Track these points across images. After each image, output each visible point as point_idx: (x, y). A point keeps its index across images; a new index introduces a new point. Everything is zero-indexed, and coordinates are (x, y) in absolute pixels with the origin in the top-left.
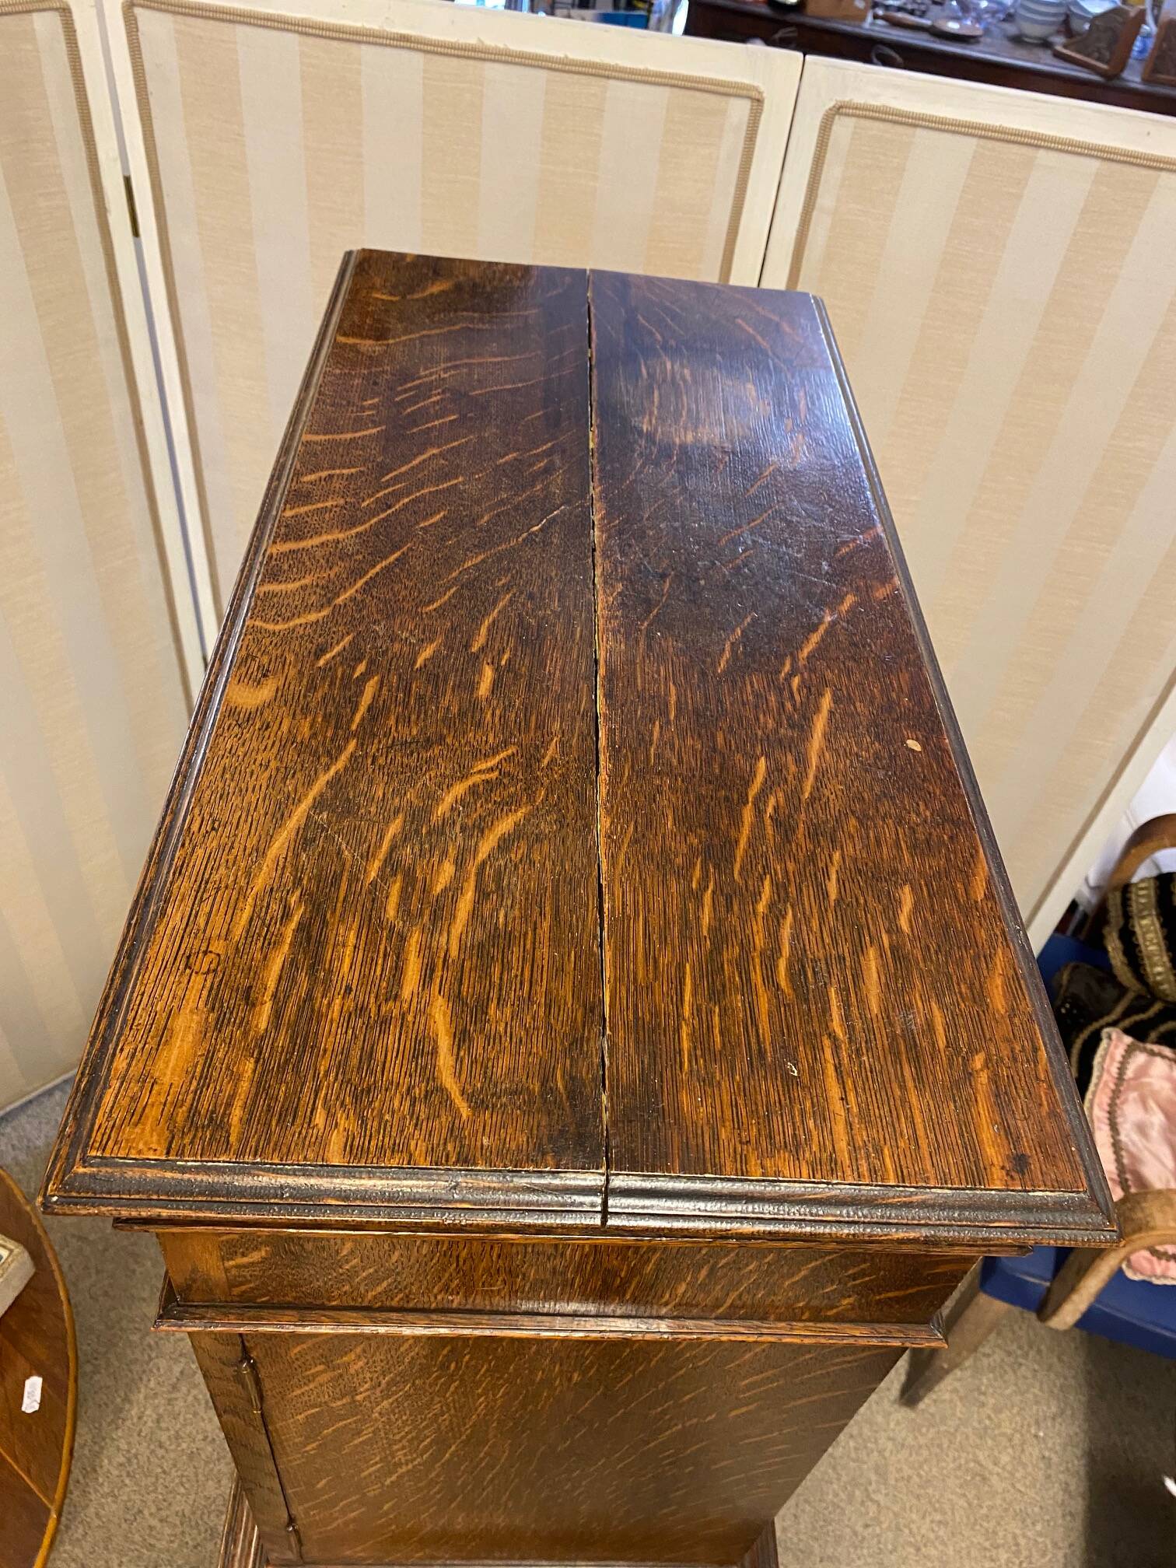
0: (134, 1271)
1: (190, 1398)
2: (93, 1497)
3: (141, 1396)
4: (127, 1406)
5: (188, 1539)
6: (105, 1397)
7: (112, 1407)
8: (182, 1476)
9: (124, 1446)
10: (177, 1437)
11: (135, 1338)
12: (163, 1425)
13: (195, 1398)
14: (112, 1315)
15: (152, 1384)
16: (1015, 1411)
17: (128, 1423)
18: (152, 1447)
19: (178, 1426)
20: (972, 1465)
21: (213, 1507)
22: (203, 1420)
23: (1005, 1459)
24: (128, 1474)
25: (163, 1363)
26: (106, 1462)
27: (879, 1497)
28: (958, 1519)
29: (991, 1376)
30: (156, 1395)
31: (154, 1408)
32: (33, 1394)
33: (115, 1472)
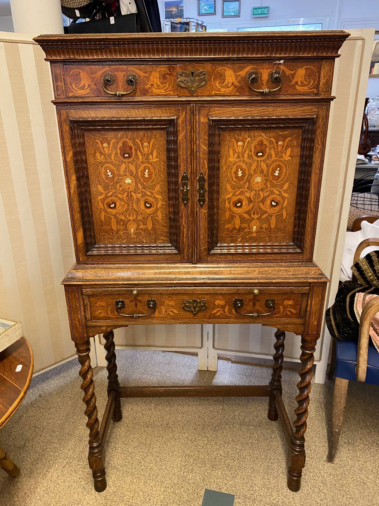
0: (52, 435)
1: (69, 470)
2: (34, 500)
3: (53, 470)
4: (47, 473)
6: (40, 471)
7: (42, 473)
8: (65, 493)
9: (45, 485)
10: (64, 481)
11: (52, 454)
12: (60, 478)
13: (71, 470)
14: (45, 447)
15: (56, 466)
16: (372, 462)
17: (47, 478)
18: (55, 485)
19: (65, 478)
20: (359, 479)
21: (76, 502)
22: (73, 476)
23: (371, 477)
24: (46, 493)
25: (60, 461)
26: (39, 490)
27: (325, 491)
28: (357, 497)
29: (360, 452)
30: (57, 470)
31: (57, 473)
32: (19, 368)
33: (42, 493)
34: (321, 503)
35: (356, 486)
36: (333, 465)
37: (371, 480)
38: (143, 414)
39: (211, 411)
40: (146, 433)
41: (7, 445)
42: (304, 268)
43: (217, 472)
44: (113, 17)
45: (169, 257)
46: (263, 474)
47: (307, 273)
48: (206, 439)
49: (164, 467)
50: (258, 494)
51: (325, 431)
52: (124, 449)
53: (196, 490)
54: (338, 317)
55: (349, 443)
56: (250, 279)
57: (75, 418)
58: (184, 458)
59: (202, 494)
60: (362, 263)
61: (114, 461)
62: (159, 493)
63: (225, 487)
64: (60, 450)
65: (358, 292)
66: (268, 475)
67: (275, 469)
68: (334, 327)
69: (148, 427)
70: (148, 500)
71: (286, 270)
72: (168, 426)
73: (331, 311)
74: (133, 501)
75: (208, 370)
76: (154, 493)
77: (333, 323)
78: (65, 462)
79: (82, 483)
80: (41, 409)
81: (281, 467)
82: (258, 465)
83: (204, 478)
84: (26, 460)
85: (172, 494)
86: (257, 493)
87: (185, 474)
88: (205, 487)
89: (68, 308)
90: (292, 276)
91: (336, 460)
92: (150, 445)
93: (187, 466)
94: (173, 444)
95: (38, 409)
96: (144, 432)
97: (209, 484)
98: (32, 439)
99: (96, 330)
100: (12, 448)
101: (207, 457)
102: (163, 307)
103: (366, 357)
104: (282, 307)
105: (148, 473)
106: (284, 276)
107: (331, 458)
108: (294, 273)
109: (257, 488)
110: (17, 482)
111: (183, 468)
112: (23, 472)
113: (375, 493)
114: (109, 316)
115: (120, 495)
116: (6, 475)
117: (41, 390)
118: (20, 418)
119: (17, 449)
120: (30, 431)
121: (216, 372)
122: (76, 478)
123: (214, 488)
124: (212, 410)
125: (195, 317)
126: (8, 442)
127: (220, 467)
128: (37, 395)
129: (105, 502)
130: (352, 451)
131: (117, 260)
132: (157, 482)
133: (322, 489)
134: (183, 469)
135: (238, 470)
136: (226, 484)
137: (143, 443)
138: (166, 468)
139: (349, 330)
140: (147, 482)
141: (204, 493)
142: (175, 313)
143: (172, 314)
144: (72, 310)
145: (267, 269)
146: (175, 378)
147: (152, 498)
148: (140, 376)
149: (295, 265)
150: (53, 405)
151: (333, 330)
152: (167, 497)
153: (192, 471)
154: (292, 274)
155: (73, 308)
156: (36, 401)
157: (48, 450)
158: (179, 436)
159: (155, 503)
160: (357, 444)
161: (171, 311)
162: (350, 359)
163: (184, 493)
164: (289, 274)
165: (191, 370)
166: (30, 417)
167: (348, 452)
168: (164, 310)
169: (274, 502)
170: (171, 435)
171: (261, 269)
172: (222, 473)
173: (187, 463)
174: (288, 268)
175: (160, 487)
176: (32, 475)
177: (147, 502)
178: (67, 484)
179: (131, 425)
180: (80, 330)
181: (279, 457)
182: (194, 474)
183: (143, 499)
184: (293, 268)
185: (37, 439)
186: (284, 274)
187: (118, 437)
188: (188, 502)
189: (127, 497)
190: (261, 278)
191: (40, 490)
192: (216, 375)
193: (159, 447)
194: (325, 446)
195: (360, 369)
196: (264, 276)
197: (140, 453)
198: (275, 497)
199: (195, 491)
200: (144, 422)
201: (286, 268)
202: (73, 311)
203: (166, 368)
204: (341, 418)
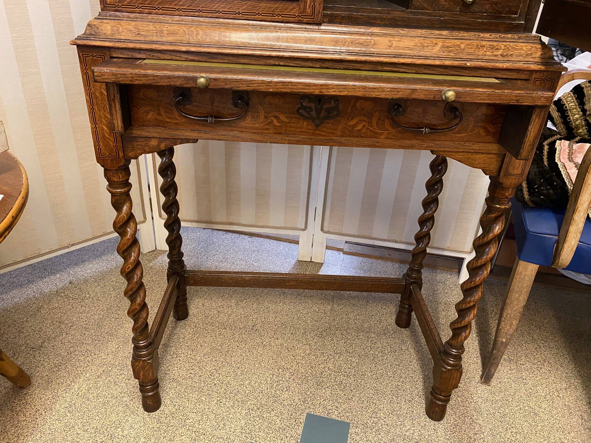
0: (85, 334)
1: (106, 381)
2: (49, 420)
3: (81, 380)
4: (73, 384)
6: (62, 380)
7: (65, 384)
8: (98, 412)
9: (68, 399)
10: (98, 395)
11: (82, 358)
12: (91, 392)
13: (109, 381)
14: (72, 349)
15: (88, 375)
16: (544, 386)
17: (73, 391)
18: (83, 400)
19: (99, 391)
20: (527, 408)
21: (113, 425)
22: (112, 389)
23: (544, 405)
24: (69, 411)
25: (94, 368)
26: (58, 406)
27: (480, 422)
28: (526, 431)
29: (527, 372)
30: (89, 380)
31: (87, 385)
33: (62, 410)
34: (475, 437)
35: (524, 417)
36: (490, 388)
38: (218, 312)
39: (315, 311)
40: (222, 336)
41: (15, 344)
42: (523, 44)
43: (324, 391)
45: (277, 8)
46: (390, 397)
47: (527, 55)
48: (308, 347)
49: (247, 382)
50: (383, 423)
51: (477, 343)
52: (188, 356)
53: (294, 414)
56: (426, 58)
57: (119, 313)
58: (276, 371)
59: (302, 421)
60: (566, 99)
61: (174, 372)
62: (239, 417)
63: (336, 411)
64: (95, 354)
66: (397, 397)
67: (408, 390)
69: (225, 328)
70: (222, 425)
71: (492, 48)
72: (255, 328)
74: (200, 426)
75: (311, 262)
76: (231, 416)
78: (101, 370)
79: (125, 399)
80: (71, 299)
81: (416, 388)
82: (383, 384)
83: (305, 398)
84: (42, 365)
85: (258, 419)
86: (382, 421)
87: (277, 392)
88: (307, 411)
89: (88, 98)
90: (501, 58)
91: (494, 382)
92: (228, 352)
93: (281, 382)
94: (261, 352)
95: (66, 300)
96: (220, 335)
97: (312, 407)
98: (55, 338)
99: (140, 145)
100: (23, 348)
101: (310, 371)
102: (262, 108)
104: (472, 119)
105: (223, 389)
106: (487, 57)
107: (486, 378)
108: (505, 53)
109: (382, 414)
110: (26, 394)
111: (275, 384)
112: (36, 381)
113: (551, 427)
114: (162, 119)
115: (181, 417)
116: (9, 384)
117: (72, 276)
118: (39, 309)
119: (30, 350)
120: (52, 327)
121: (323, 264)
122: (115, 392)
123: (319, 412)
124: (317, 310)
125: (317, 132)
126: (17, 341)
127: (328, 385)
128: (67, 282)
129: (158, 426)
130: (514, 371)
131: (177, 7)
132: (236, 402)
133: (476, 419)
134: (275, 386)
135: (354, 389)
136: (337, 407)
137: (218, 350)
138: (249, 384)
140: (221, 401)
141: (305, 418)
142: (283, 122)
143: (277, 124)
144: (94, 101)
145: (458, 42)
146: (265, 268)
147: (228, 423)
148: (217, 264)
149: (508, 38)
150: (88, 295)
152: (250, 422)
153: (288, 389)
154: (502, 55)
155: (97, 98)
156: (64, 289)
157: (77, 353)
158: (270, 341)
159: (232, 429)
160: (522, 362)
161: (276, 117)
163: (275, 418)
164: (496, 53)
165: (288, 260)
166: (53, 308)
167: (510, 372)
168: (263, 115)
169: (407, 434)
170: (259, 341)
171: (447, 41)
172: (332, 394)
173: (280, 378)
174: (495, 44)
175: (240, 409)
176: (50, 385)
177: (220, 428)
178: (101, 400)
179: (201, 325)
180: (111, 143)
181: (413, 375)
182: (291, 393)
183: (215, 424)
184: (504, 43)
185: (61, 338)
186: (488, 53)
187: (181, 340)
188: (281, 430)
189: (191, 420)
190: (446, 58)
191: (60, 406)
192: (322, 268)
193: (241, 355)
194: (477, 363)
196: (452, 54)
197: (213, 363)
198: (409, 427)
199: (292, 415)
200: (221, 321)
201: (491, 43)
202: (97, 104)
203: (253, 256)
204: (515, 322)
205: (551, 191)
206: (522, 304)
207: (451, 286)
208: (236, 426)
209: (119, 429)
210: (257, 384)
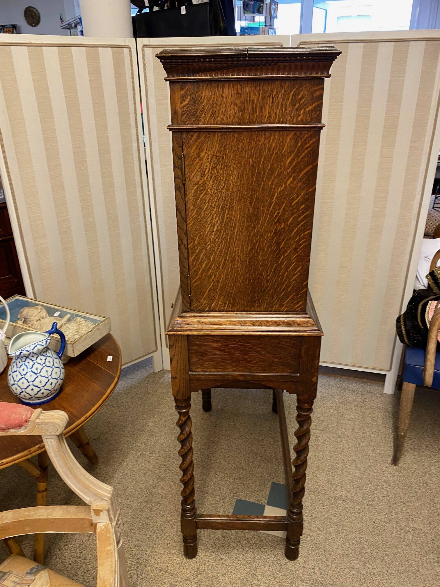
0: (124, 430)
1: (143, 460)
3: (128, 460)
4: (123, 462)
5: (144, 495)
6: (116, 460)
7: (118, 462)
8: (141, 479)
9: (122, 471)
10: (139, 469)
11: (125, 446)
12: (135, 467)
14: (118, 440)
15: (131, 457)
17: (124, 466)
18: (131, 472)
20: (422, 481)
24: (124, 478)
25: (134, 452)
26: (117, 475)
27: (387, 489)
28: (418, 495)
29: (425, 457)
30: (132, 460)
31: (132, 463)
32: (110, 358)
33: (120, 478)
34: (383, 499)
35: (419, 487)
36: (397, 467)
37: (434, 482)
44: (184, 7)
46: (327, 472)
48: (272, 440)
49: (232, 462)
50: (322, 489)
51: (391, 437)
54: (409, 323)
55: (414, 449)
57: (144, 416)
58: (251, 455)
59: (268, 486)
60: (437, 271)
62: (228, 483)
64: (133, 444)
65: (431, 300)
66: (332, 473)
68: (404, 334)
69: (215, 427)
72: (235, 426)
73: (402, 318)
74: (205, 489)
76: (223, 483)
77: (403, 329)
78: (139, 454)
79: (156, 472)
82: (323, 464)
83: (270, 473)
84: (102, 450)
85: (240, 485)
86: (321, 487)
87: (252, 469)
88: (272, 480)
91: (401, 463)
92: (218, 442)
93: (254, 462)
94: (241, 443)
96: (212, 431)
97: (275, 478)
98: (106, 433)
101: (273, 455)
103: (433, 362)
105: (217, 466)
107: (395, 461)
109: (321, 483)
110: (97, 468)
111: (251, 464)
112: (101, 460)
113: (437, 493)
122: (150, 467)
123: (280, 481)
129: (179, 488)
130: (417, 456)
132: (226, 474)
133: (385, 488)
138: (234, 463)
139: (419, 336)
140: (216, 473)
141: (270, 485)
147: (222, 487)
150: (122, 404)
151: (403, 337)
152: (235, 487)
153: (259, 466)
157: (122, 442)
158: (246, 436)
159: (225, 491)
160: (423, 451)
162: (418, 364)
163: (251, 484)
167: (413, 457)
169: (338, 496)
170: (238, 435)
173: (254, 460)
175: (229, 478)
176: (109, 462)
178: (142, 472)
182: (261, 469)
183: (214, 487)
185: (110, 433)
188: (255, 492)
189: (199, 485)
193: (228, 445)
194: (390, 451)
195: (427, 373)
197: (209, 449)
198: (339, 492)
199: (262, 483)
200: (212, 422)
204: (407, 421)
205: (420, 338)
206: (409, 410)
207: (378, 395)
208: (227, 489)
209: (155, 489)
210: (239, 464)
